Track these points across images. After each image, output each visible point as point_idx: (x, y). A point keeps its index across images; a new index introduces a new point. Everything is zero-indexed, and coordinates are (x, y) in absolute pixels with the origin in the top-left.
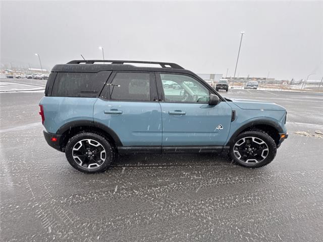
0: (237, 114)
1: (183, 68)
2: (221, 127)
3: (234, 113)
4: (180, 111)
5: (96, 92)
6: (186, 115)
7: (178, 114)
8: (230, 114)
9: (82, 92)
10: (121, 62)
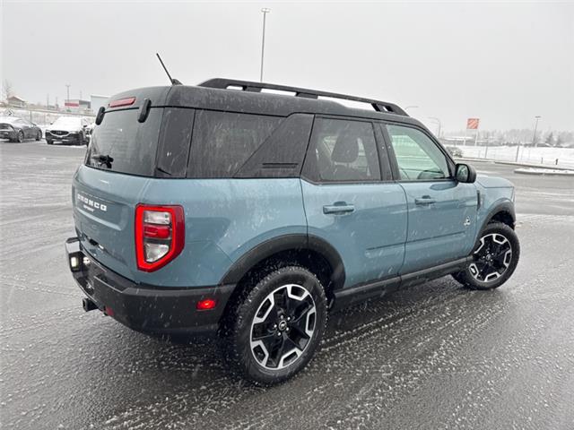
1: (406, 115)
3: (479, 195)
4: (429, 197)
5: (293, 165)
7: (426, 204)
9: (266, 165)
10: (314, 94)
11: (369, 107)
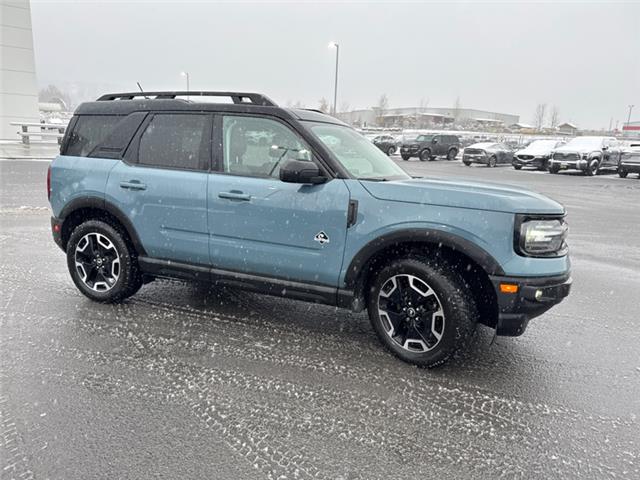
0: (360, 210)
2: (325, 237)
3: (353, 205)
4: (241, 193)
5: (120, 150)
6: (251, 202)
7: (236, 198)
8: (345, 207)
10: (173, 96)
11: (229, 101)
